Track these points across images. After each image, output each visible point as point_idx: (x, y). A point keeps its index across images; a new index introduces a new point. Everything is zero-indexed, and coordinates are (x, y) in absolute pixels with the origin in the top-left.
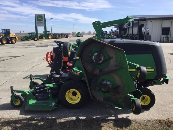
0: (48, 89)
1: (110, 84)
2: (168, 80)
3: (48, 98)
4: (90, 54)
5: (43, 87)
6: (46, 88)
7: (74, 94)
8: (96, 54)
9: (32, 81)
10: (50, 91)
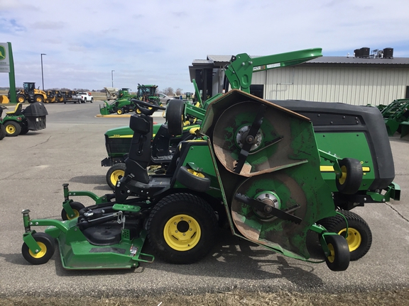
0: (120, 216)
1: (276, 201)
2: (398, 192)
3: (118, 239)
4: (231, 130)
5: (103, 211)
6: (115, 214)
7: (183, 227)
8: (245, 128)
9: (68, 199)
10: (124, 220)
